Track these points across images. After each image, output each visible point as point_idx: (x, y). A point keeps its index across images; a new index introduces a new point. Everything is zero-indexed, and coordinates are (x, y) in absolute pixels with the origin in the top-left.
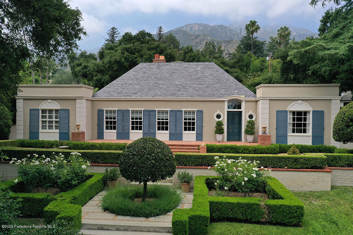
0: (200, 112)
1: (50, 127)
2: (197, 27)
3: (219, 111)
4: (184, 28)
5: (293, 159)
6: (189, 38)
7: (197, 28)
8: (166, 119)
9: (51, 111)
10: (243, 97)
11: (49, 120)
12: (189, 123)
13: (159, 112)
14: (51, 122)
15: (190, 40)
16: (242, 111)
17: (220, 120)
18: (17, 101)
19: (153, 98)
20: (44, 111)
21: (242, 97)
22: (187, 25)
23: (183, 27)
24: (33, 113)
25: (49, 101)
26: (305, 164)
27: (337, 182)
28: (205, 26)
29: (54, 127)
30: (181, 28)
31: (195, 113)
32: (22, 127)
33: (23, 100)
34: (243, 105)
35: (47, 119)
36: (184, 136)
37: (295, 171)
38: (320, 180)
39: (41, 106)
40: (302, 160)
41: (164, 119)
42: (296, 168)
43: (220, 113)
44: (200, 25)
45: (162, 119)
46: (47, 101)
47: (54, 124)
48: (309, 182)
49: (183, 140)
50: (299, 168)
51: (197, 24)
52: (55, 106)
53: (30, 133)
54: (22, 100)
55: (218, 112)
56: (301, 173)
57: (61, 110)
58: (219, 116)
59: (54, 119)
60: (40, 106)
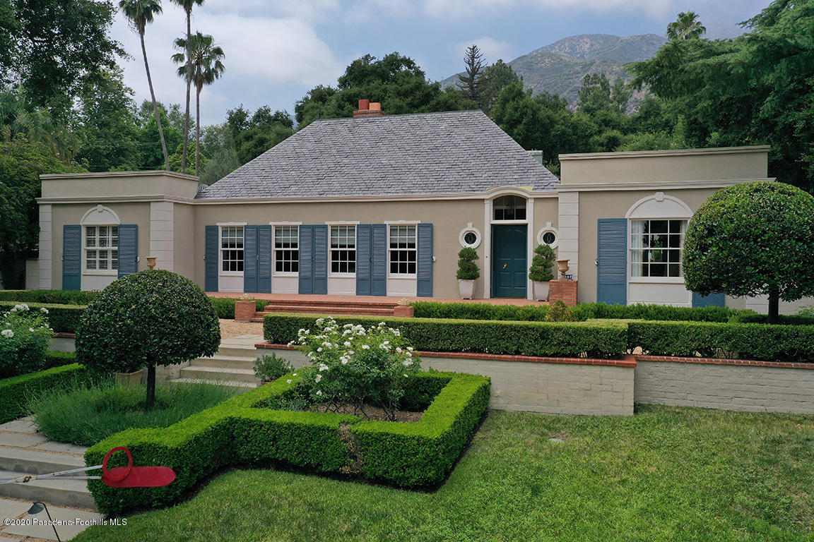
0: (427, 228)
1: (103, 265)
2: (587, 43)
3: (470, 225)
4: (556, 47)
5: (537, 330)
6: (567, 72)
7: (587, 46)
8: (350, 246)
9: (103, 229)
10: (530, 188)
11: (101, 248)
12: (403, 253)
13: (334, 229)
14: (103, 253)
15: (568, 75)
16: (527, 224)
17: (473, 246)
18: (41, 209)
19: (322, 196)
20: (90, 229)
21: (525, 190)
22: (562, 42)
23: (552, 47)
24: (71, 232)
25: (100, 207)
26: (569, 344)
27: (668, 395)
28: (608, 39)
29: (110, 265)
30: (549, 49)
31: (415, 230)
32: (49, 265)
33: (52, 207)
34: (530, 208)
35: (97, 247)
36: (389, 284)
37: (540, 362)
38: (606, 387)
39: (84, 220)
40: (559, 335)
41: (345, 246)
42: (545, 355)
43: (474, 229)
44: (594, 38)
45: (341, 246)
46: (96, 208)
47: (110, 259)
48: (577, 391)
49: (389, 294)
50: (551, 356)
51: (588, 36)
52: (110, 218)
53: (64, 276)
54: (50, 206)
55: (470, 228)
56: (556, 367)
57: (121, 226)
58: (470, 238)
59: (110, 247)
60: (82, 220)
